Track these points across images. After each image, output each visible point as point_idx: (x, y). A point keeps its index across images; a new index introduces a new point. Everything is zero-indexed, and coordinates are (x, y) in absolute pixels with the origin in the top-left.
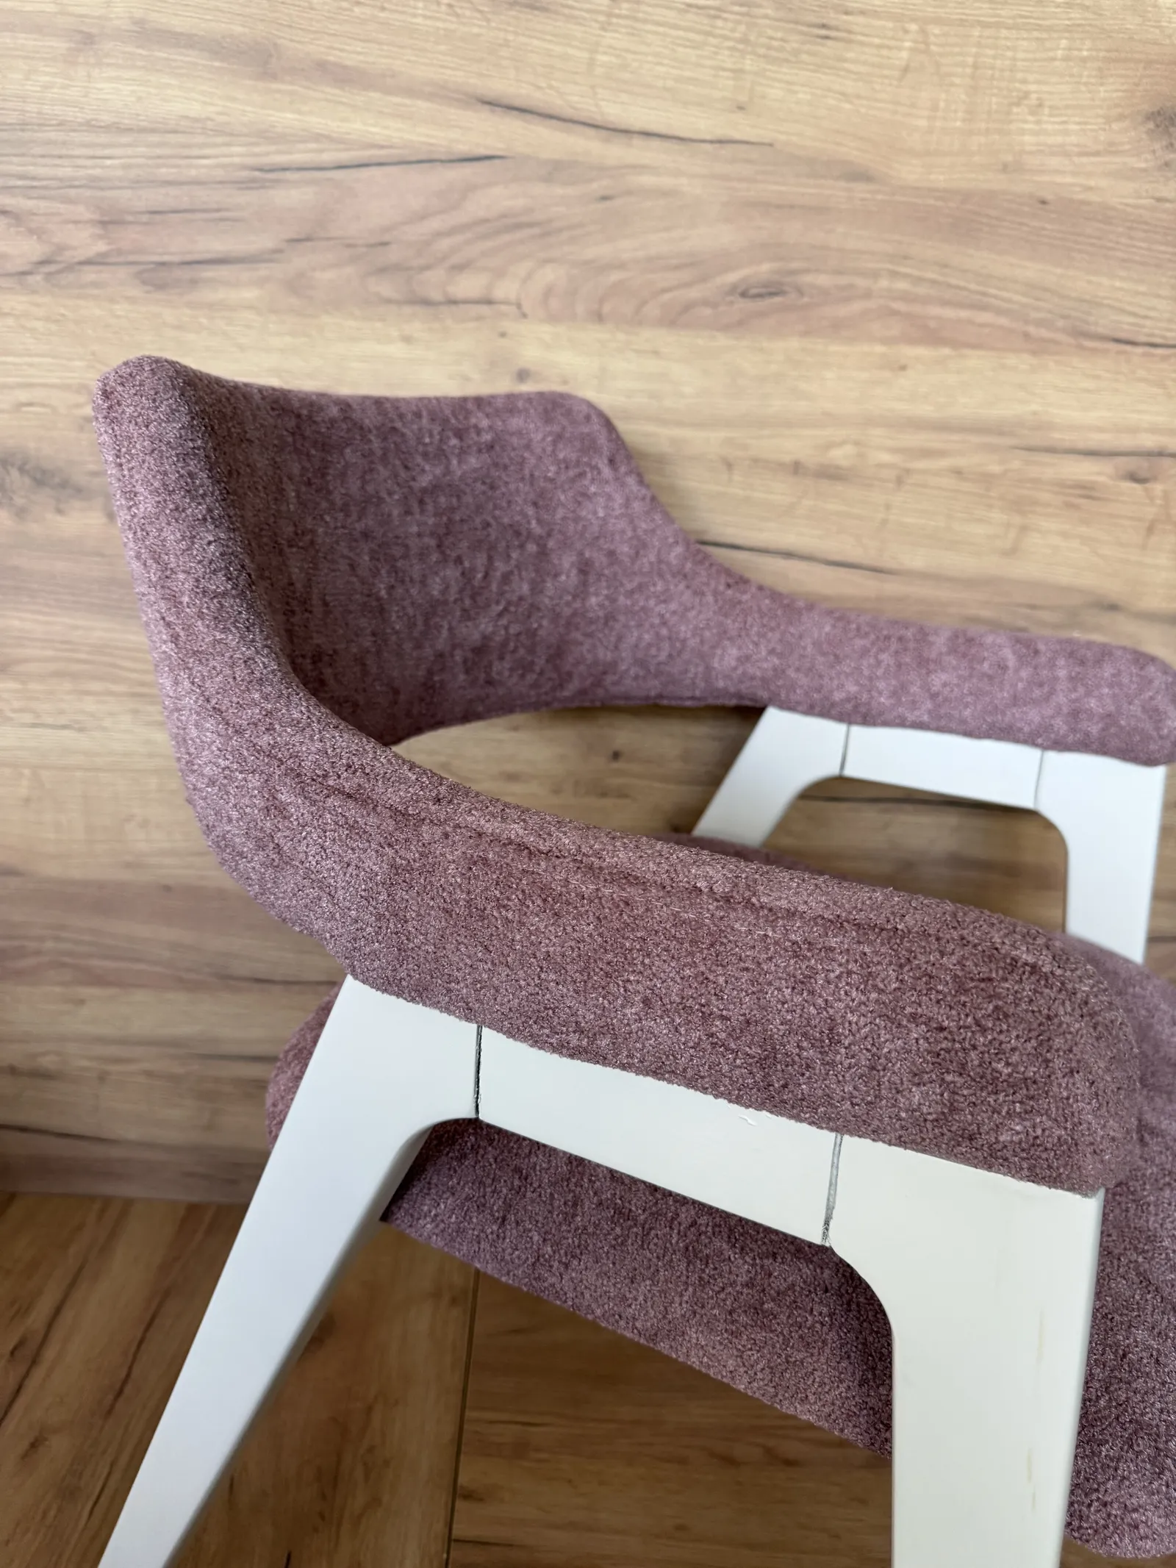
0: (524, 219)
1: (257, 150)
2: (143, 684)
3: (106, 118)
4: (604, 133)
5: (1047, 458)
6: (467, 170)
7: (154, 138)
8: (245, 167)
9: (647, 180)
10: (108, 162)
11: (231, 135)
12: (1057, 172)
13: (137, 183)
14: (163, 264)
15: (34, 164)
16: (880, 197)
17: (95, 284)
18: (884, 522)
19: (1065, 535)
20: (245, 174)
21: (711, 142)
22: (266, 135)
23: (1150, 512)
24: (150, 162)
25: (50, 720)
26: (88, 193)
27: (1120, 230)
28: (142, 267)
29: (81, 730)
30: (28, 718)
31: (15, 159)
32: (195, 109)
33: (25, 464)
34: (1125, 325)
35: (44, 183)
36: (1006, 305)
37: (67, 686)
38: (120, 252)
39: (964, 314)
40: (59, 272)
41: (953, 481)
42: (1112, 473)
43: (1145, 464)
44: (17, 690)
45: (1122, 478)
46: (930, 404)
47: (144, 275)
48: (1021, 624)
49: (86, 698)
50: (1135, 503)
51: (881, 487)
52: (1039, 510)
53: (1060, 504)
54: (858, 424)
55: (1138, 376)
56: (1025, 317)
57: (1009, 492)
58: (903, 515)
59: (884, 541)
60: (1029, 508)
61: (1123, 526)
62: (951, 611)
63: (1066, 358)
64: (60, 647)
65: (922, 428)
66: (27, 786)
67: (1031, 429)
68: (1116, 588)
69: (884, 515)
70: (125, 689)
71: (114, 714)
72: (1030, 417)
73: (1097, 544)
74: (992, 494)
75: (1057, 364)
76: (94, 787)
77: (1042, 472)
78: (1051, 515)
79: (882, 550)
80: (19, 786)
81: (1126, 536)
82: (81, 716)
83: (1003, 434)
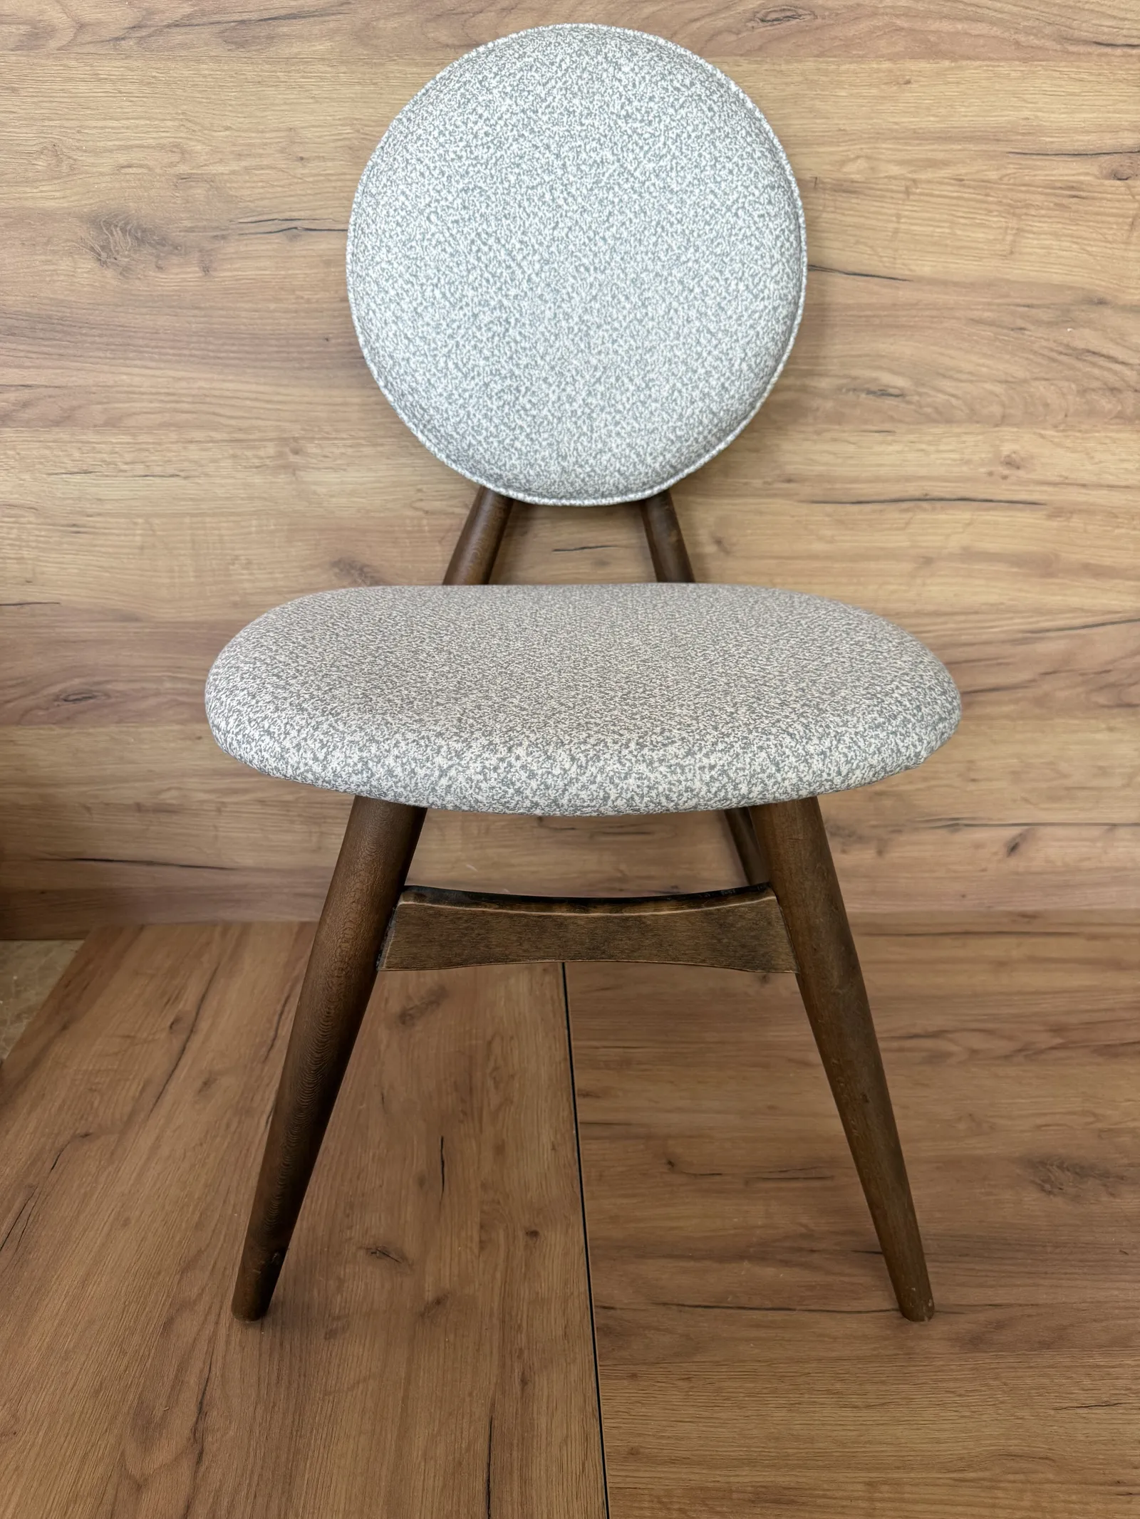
5: (1039, 162)
14: (243, 22)
17: (183, 46)
18: (896, 231)
19: (1056, 235)
23: (1132, 208)
25: (157, 470)
29: (186, 478)
30: (140, 469)
33: (127, 224)
34: (1106, 28)
36: (1000, 16)
37: (174, 436)
38: (204, 13)
39: (960, 26)
40: (150, 36)
41: (957, 188)
42: (1097, 173)
43: (1127, 162)
44: (128, 443)
45: (1107, 177)
46: (933, 116)
47: (226, 34)
48: (1020, 323)
49: (192, 447)
50: (1119, 201)
51: (892, 198)
52: (1033, 212)
53: (1052, 205)
54: (870, 138)
55: (1118, 77)
56: (1016, 26)
57: (1006, 197)
58: (912, 224)
59: (896, 250)
60: (1024, 211)
61: (1109, 223)
62: (958, 314)
63: (1052, 63)
64: (163, 398)
65: (927, 140)
66: (141, 535)
67: (1023, 134)
68: (1103, 283)
69: (896, 225)
70: (225, 436)
71: (214, 461)
72: (1024, 122)
73: (1086, 242)
74: (991, 199)
75: (1046, 70)
76: (203, 532)
77: (1035, 175)
78: (1043, 216)
79: (895, 258)
80: (134, 535)
81: (1111, 232)
82: (186, 464)
83: (998, 140)
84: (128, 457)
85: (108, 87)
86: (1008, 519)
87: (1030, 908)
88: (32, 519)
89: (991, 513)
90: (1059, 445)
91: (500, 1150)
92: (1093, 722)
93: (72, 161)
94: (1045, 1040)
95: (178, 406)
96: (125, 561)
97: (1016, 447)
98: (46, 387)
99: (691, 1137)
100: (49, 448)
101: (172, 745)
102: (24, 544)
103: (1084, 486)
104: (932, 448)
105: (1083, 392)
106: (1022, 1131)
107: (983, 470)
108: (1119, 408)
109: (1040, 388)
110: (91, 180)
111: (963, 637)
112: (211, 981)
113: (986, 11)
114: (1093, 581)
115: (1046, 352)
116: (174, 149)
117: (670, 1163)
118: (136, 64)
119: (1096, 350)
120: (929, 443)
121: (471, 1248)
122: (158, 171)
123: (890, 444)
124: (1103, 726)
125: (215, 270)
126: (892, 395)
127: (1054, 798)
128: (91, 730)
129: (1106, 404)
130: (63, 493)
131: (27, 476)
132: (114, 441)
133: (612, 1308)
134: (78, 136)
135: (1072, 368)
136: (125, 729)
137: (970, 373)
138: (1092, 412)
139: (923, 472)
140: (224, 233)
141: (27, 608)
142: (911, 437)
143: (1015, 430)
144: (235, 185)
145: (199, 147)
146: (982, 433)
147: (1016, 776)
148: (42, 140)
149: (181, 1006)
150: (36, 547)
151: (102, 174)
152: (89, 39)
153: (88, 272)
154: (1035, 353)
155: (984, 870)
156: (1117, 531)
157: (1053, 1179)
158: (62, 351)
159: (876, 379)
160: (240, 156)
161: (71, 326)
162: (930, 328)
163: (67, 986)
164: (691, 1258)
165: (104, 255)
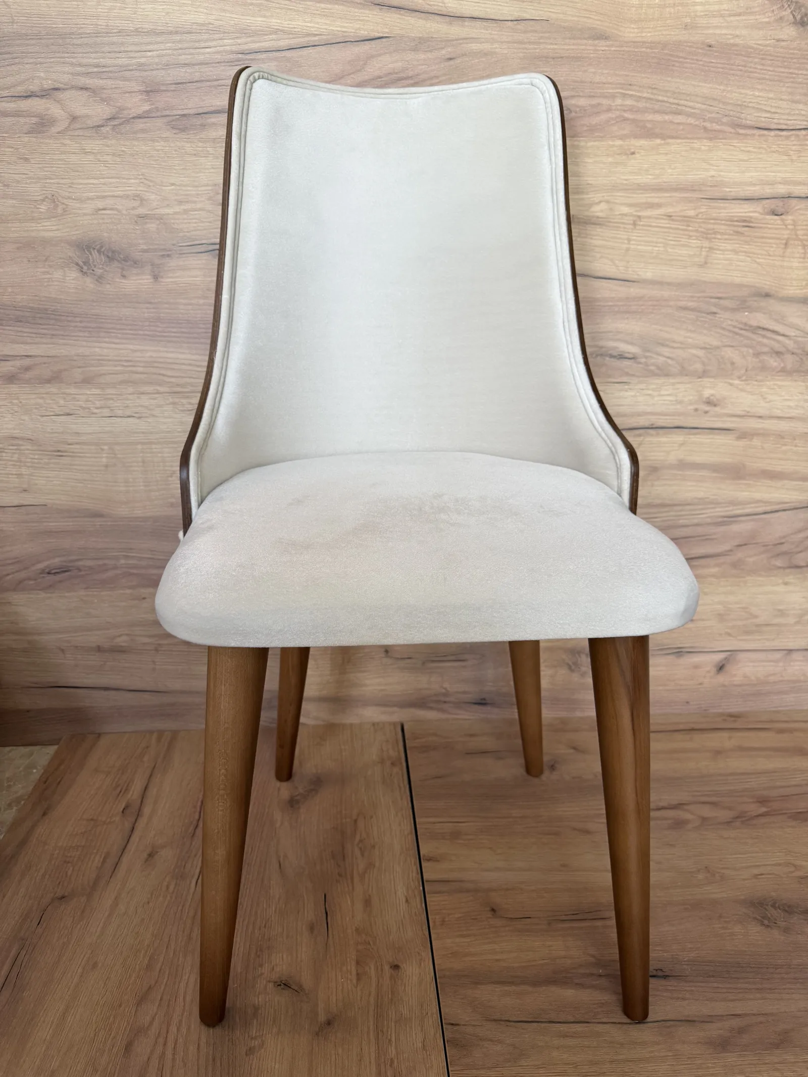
0: (402, 75)
1: (239, 41)
2: (178, 385)
3: (148, 27)
4: (447, 17)
5: (721, 204)
6: (367, 46)
7: (178, 37)
8: (232, 52)
9: (475, 47)
10: (149, 54)
11: (225, 33)
12: (716, 27)
13: (167, 66)
14: (184, 115)
15: (104, 58)
16: (613, 49)
17: (143, 131)
18: (628, 250)
19: (736, 252)
20: (232, 56)
21: (511, 21)
22: (244, 32)
23: (786, 234)
24: (175, 52)
25: (120, 413)
26: (137, 74)
27: (756, 60)
28: (171, 118)
29: (139, 418)
30: (106, 412)
31: (93, 55)
32: (201, 18)
33: (102, 247)
34: (763, 119)
35: (110, 69)
36: (692, 111)
37: (131, 390)
38: (157, 109)
39: (667, 117)
40: (120, 124)
41: (667, 221)
42: (761, 211)
43: (781, 204)
44: (99, 394)
45: (768, 214)
46: (650, 175)
47: (173, 123)
48: (714, 309)
49: (143, 396)
50: (776, 229)
51: (625, 228)
52: (719, 237)
53: (731, 232)
54: (608, 189)
55: (773, 149)
56: (704, 117)
57: (700, 227)
58: (638, 245)
59: (628, 262)
60: (713, 236)
61: (770, 243)
62: (672, 303)
63: (729, 141)
64: (125, 364)
65: (646, 190)
66: (107, 457)
67: (711, 186)
68: (768, 283)
69: (627, 246)
70: (167, 389)
71: (160, 406)
72: (710, 179)
73: (756, 256)
74: (690, 228)
75: (724, 145)
76: (149, 455)
77: (719, 213)
78: (726, 239)
79: (628, 268)
80: (102, 457)
81: (772, 249)
82: (140, 408)
83: (695, 190)
84: (98, 404)
85: (91, 157)
86: (709, 440)
87: (734, 709)
88: (29, 447)
89: (698, 436)
90: (742, 390)
91: (367, 902)
92: (773, 578)
93: (64, 206)
94: (754, 809)
95: (134, 369)
96: (95, 475)
97: (712, 392)
98: (42, 356)
99: (507, 889)
100: (42, 398)
101: (124, 604)
102: (22, 464)
103: (760, 417)
104: (655, 393)
105: (757, 355)
106: (744, 880)
107: (692, 407)
108: (782, 365)
109: (729, 353)
110: (79, 218)
111: (681, 521)
112: (151, 776)
113: (684, 108)
114: (770, 482)
115: (731, 328)
116: (136, 198)
117: (493, 910)
118: (109, 142)
119: (765, 327)
120: (653, 390)
121: (351, 980)
122: (124, 212)
123: (626, 391)
124: (780, 581)
125: (162, 277)
126: (626, 358)
127: (747, 633)
128: (67, 594)
129: (773, 362)
130: (52, 429)
131: (26, 418)
132: (89, 393)
133: (458, 1025)
134: (70, 190)
135: (748, 338)
136: (91, 593)
137: (681, 343)
138: (764, 368)
139: (649, 409)
140: (169, 253)
141: (23, 508)
142: (643, 386)
143: (712, 380)
144: (177, 221)
145: (153, 197)
146: (690, 383)
147: (721, 617)
148: (44, 192)
149: (129, 796)
150: (31, 467)
151: (85, 214)
152: (79, 127)
153: (73, 280)
154: (724, 329)
155: (701, 684)
156: (784, 448)
157: (769, 915)
158: (54, 332)
159: (617, 348)
160: (180, 202)
161: (61, 315)
162: (652, 313)
163: (45, 782)
164: (512, 983)
165: (85, 268)
